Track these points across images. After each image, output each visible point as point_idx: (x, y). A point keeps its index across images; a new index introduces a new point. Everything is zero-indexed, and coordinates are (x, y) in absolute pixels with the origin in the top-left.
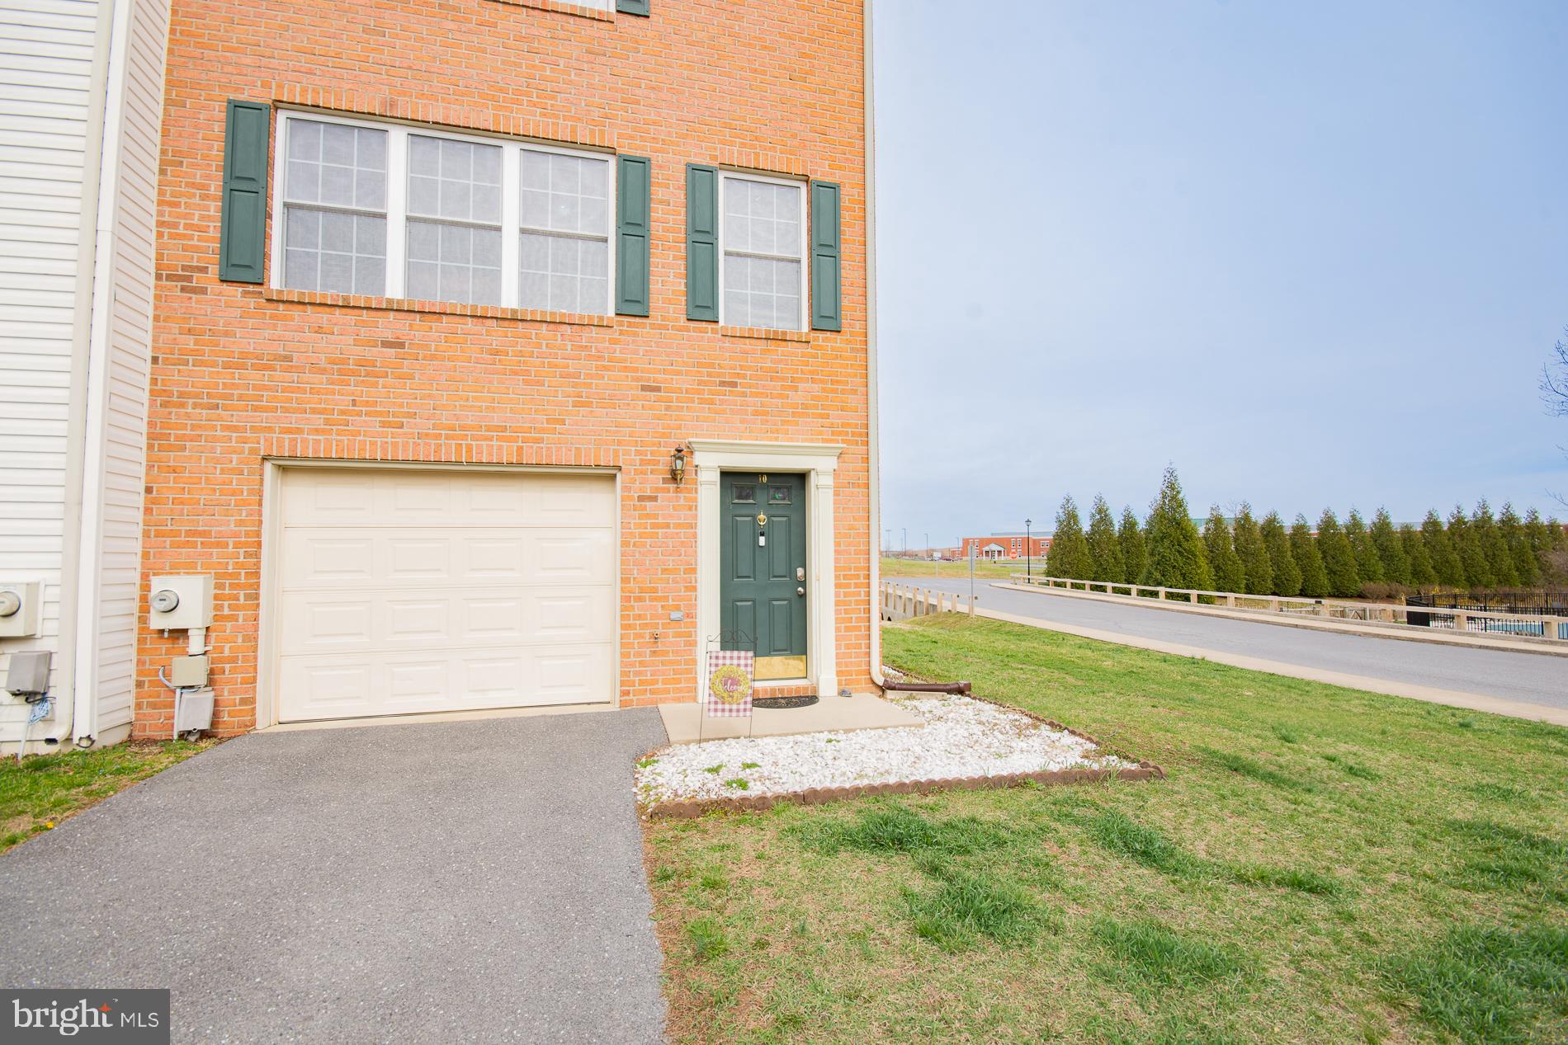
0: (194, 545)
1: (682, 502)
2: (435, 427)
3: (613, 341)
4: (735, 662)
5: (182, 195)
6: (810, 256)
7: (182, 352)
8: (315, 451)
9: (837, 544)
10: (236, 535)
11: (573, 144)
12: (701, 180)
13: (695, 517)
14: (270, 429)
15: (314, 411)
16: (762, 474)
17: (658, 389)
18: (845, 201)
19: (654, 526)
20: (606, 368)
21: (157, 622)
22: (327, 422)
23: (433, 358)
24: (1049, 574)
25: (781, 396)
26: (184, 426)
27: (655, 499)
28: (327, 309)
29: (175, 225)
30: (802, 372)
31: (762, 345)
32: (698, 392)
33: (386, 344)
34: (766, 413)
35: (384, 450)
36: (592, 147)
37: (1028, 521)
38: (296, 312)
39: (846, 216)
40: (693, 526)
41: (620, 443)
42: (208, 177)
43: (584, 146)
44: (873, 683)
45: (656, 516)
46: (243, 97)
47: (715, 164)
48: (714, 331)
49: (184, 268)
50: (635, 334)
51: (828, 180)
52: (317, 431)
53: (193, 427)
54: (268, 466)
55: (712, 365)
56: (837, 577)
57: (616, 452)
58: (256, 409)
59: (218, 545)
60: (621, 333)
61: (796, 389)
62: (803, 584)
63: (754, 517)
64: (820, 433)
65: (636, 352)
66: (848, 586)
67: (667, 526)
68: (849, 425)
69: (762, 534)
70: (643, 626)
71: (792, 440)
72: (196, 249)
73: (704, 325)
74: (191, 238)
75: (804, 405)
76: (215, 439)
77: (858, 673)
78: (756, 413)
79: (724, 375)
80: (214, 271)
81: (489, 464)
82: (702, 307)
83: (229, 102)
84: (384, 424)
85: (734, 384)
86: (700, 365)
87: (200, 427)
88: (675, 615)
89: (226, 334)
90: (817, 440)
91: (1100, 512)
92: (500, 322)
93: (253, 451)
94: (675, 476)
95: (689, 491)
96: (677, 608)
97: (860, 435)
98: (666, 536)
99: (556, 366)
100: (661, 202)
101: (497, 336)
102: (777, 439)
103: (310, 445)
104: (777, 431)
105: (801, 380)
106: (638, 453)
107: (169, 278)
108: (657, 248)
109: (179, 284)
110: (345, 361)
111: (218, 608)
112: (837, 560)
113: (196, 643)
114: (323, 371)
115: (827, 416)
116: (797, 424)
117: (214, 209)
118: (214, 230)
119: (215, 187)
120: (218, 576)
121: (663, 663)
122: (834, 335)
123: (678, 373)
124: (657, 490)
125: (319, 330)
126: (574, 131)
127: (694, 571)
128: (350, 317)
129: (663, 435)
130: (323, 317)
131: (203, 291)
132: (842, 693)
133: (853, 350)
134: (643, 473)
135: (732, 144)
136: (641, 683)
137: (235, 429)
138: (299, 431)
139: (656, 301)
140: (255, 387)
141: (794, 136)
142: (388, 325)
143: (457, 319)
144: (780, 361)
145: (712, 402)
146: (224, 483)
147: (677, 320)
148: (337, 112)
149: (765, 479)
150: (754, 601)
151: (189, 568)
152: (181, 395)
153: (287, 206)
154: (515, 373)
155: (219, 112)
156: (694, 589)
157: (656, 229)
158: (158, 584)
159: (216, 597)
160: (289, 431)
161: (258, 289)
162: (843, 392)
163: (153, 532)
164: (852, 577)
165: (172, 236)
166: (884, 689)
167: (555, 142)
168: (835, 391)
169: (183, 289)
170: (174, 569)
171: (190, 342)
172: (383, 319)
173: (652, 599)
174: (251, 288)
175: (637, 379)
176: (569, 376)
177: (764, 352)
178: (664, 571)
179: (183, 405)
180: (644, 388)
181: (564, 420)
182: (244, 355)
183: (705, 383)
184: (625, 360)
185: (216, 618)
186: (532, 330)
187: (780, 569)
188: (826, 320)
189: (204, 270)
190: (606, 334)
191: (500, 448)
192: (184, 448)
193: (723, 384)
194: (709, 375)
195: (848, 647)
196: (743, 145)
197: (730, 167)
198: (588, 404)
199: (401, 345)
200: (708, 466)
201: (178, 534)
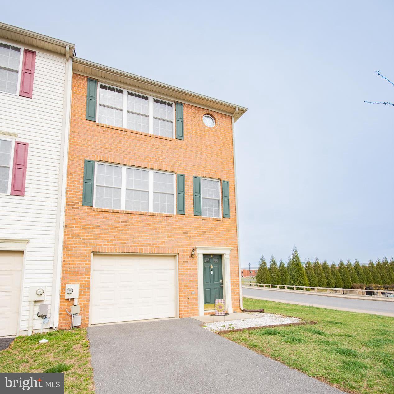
0: (75, 275)
1: (194, 263)
2: (134, 243)
3: (176, 221)
4: (221, 302)
5: (73, 183)
6: (222, 199)
7: (73, 224)
8: (105, 250)
9: (231, 273)
10: (85, 273)
11: (166, 171)
12: (196, 180)
13: (197, 266)
14: (94, 244)
15: (104, 239)
16: (211, 255)
17: (187, 233)
18: (230, 185)
19: (187, 269)
20: (175, 228)
21: (67, 296)
22: (108, 242)
23: (133, 225)
24: (257, 282)
25: (217, 235)
26: (73, 244)
27: (187, 262)
28: (108, 213)
29: (71, 191)
30: (221, 229)
31: (211, 222)
32: (197, 234)
33: (122, 222)
34: (213, 239)
35: (122, 250)
36: (171, 172)
37: (249, 264)
38: (100, 214)
39: (230, 189)
40: (196, 269)
41: (178, 247)
42: (79, 179)
43: (169, 171)
44: (241, 310)
45: (187, 266)
46: (88, 159)
47: (200, 176)
48: (200, 218)
49: (73, 202)
50: (182, 219)
51: (226, 180)
52: (105, 245)
53: (75, 244)
54: (92, 254)
55: (200, 227)
56: (231, 282)
57: (178, 249)
58: (90, 239)
59: (81, 275)
60: (178, 219)
61: (220, 233)
62: (222, 284)
63: (210, 267)
64: (226, 244)
65: (182, 223)
66: (234, 284)
67: (190, 269)
68: (233, 242)
69: (212, 271)
70: (185, 296)
71: (219, 246)
72: (76, 197)
73: (198, 216)
74: (75, 194)
75: (222, 237)
76: (80, 247)
77: (237, 307)
78: (211, 239)
79: (203, 229)
80: (81, 203)
81: (147, 253)
82: (198, 212)
83: (85, 160)
84: (121, 243)
85: (205, 232)
86: (197, 227)
87: (77, 244)
88: (193, 293)
89: (83, 219)
90: (225, 246)
91: (273, 260)
92: (150, 216)
93: (89, 250)
94: (192, 256)
95: (195, 260)
96: (193, 291)
97: (235, 245)
98: (190, 271)
99: (163, 227)
100: (187, 185)
101: (149, 219)
102: (216, 246)
103: (104, 249)
104: (216, 244)
105: (221, 231)
106: (183, 250)
107: (69, 205)
108: (186, 197)
109: (72, 206)
110: (112, 226)
111: (80, 292)
112: (231, 277)
113: (76, 302)
114: (107, 229)
115: (227, 240)
116: (220, 242)
117: (81, 187)
118: (81, 192)
119: (81, 181)
120: (80, 284)
121: (190, 305)
122: (228, 219)
123: (192, 229)
124: (188, 259)
125: (106, 218)
126: (166, 168)
127: (197, 281)
128: (114, 215)
129: (189, 245)
130: (107, 215)
131: (78, 208)
132: (234, 312)
133: (233, 223)
134: (184, 255)
135: (204, 171)
136: (185, 311)
137: (85, 244)
138: (101, 245)
139: (187, 211)
140: (90, 233)
141: (218, 169)
142: (123, 217)
143: (139, 215)
144: (216, 226)
145: (200, 236)
146: (82, 259)
147: (191, 215)
148: (111, 163)
149: (212, 256)
150: (210, 289)
151: (73, 282)
152: (72, 235)
153: (97, 186)
154: (153, 229)
155: (82, 162)
156: (197, 285)
157: (186, 192)
158: (68, 286)
159: (80, 290)
160: (98, 245)
161: (91, 208)
162: (231, 234)
163: (65, 272)
164: (235, 282)
165: (70, 194)
166: (243, 311)
167: (162, 170)
168: (229, 233)
169: (73, 208)
170: (70, 282)
171: (74, 221)
172: (121, 215)
173: (187, 288)
174: (90, 207)
175: (183, 231)
176: (166, 230)
177: (212, 223)
178: (190, 281)
179: (72, 238)
180: (184, 233)
181: (165, 241)
182: (88, 225)
183: (199, 231)
184: (179, 226)
185: (80, 295)
186: (157, 218)
187: (216, 280)
188: (226, 215)
189: (78, 203)
190: (175, 219)
191: (150, 249)
192: (72, 250)
193: (203, 232)
194: (200, 229)
195: (234, 300)
196: (206, 171)
197: (203, 177)
198: (171, 237)
199: (126, 222)
200: (200, 253)
201: (70, 272)
